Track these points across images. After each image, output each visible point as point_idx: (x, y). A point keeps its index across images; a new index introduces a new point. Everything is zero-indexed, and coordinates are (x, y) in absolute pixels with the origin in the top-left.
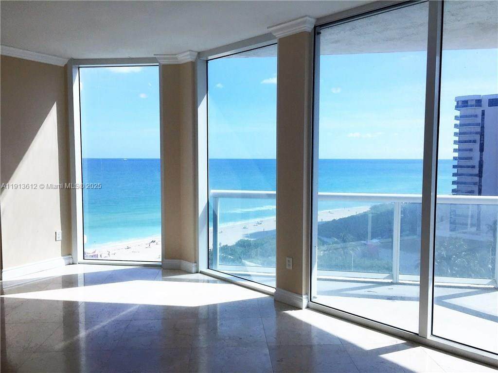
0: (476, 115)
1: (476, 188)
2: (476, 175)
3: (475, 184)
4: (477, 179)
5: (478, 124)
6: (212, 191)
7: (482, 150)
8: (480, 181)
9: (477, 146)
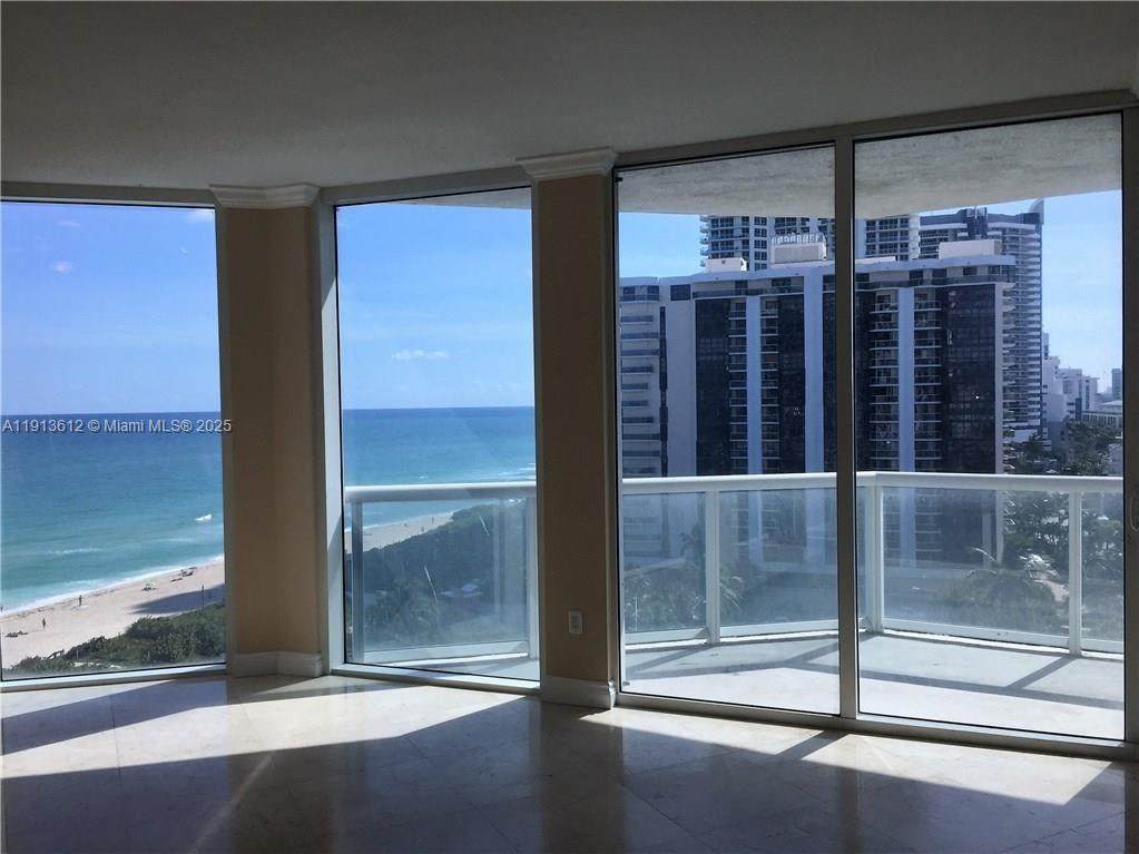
0: (651, 317)
1: (657, 464)
2: (655, 437)
3: (655, 454)
4: (657, 445)
5: (653, 335)
6: (347, 489)
7: (664, 386)
8: (664, 450)
9: (654, 380)
